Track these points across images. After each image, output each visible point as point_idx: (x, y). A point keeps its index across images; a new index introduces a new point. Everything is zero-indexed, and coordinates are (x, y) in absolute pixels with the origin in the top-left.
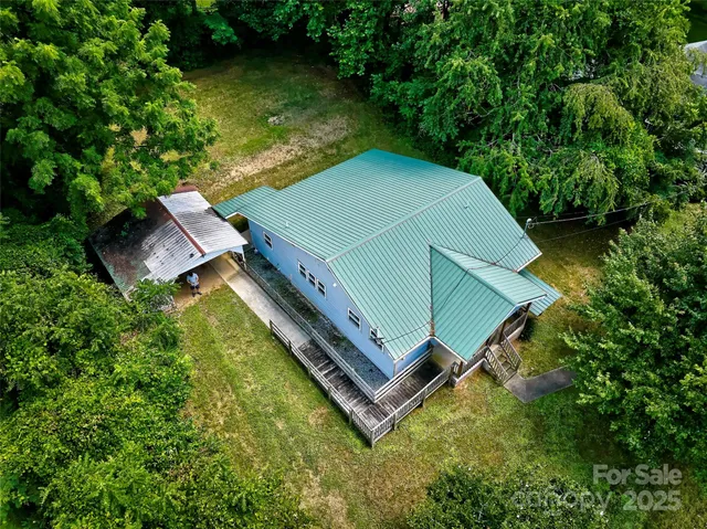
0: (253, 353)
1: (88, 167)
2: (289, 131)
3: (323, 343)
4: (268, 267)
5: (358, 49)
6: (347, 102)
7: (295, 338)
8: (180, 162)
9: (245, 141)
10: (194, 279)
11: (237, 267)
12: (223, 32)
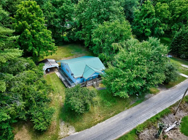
0: (56, 80)
1: (37, 50)
2: (74, 55)
3: (68, 80)
4: (63, 71)
5: (87, 42)
6: (86, 52)
7: (63, 79)
8: (51, 52)
9: (66, 55)
10: (49, 70)
11: (57, 71)
12: (66, 39)
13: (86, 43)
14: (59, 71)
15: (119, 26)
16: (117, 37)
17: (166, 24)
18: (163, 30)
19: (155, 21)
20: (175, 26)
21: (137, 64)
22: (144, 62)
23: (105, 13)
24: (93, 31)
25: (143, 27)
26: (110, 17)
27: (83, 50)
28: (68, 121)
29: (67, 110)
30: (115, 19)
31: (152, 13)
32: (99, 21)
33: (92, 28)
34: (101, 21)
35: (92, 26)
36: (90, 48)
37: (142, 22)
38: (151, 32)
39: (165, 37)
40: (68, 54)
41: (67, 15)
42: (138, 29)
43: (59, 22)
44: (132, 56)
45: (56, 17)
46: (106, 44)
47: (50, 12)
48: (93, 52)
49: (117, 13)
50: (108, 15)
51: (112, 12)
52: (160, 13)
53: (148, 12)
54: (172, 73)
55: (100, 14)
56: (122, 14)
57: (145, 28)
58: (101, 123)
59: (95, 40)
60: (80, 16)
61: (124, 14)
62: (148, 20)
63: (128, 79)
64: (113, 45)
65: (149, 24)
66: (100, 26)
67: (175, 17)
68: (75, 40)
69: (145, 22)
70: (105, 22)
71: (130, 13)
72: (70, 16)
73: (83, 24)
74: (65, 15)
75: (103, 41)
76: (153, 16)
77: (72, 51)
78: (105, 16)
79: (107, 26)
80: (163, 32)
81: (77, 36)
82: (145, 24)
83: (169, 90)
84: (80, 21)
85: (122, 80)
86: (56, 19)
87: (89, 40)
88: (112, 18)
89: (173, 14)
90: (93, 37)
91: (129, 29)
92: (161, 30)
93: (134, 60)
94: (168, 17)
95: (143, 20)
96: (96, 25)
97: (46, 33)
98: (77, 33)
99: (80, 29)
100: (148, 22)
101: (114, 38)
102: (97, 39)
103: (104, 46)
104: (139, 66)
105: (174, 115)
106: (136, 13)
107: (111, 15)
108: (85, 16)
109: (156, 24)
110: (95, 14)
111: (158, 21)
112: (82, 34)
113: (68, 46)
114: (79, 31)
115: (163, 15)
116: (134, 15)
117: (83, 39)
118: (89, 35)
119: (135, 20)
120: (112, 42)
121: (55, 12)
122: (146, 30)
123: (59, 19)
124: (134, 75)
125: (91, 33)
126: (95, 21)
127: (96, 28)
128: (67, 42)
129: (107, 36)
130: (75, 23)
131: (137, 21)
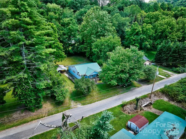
4: (70, 73)
9: (71, 63)
12: (71, 52)
13: (87, 54)
14: (67, 73)
15: (112, 40)
16: (110, 48)
17: (151, 40)
18: (149, 44)
19: (142, 37)
20: (158, 41)
21: (122, 62)
22: (126, 61)
23: (101, 31)
24: (93, 44)
25: (132, 42)
26: (106, 34)
27: (85, 60)
28: (76, 100)
29: (75, 95)
30: (109, 35)
31: (139, 31)
32: (97, 37)
33: (92, 42)
34: (98, 37)
35: (92, 41)
36: (90, 58)
37: (131, 38)
38: (139, 46)
39: (153, 51)
40: (73, 63)
41: (72, 33)
42: (129, 44)
43: (66, 38)
44: (118, 56)
45: (64, 34)
46: (102, 53)
47: (59, 31)
48: (93, 60)
49: (110, 31)
50: (104, 32)
51: (107, 30)
52: (145, 32)
53: (137, 31)
54: (150, 72)
55: (98, 32)
56: (115, 32)
57: (135, 43)
58: (98, 102)
59: (95, 50)
60: (83, 34)
61: (116, 32)
62: (137, 37)
63: (116, 71)
64: (107, 53)
65: (137, 40)
66: (98, 40)
67: (158, 34)
68: (78, 53)
69: (134, 38)
70: (101, 37)
71: (123, 32)
72: (75, 34)
73: (85, 40)
74: (71, 33)
75: (101, 51)
76: (141, 34)
77: (76, 61)
78: (102, 33)
79: (103, 40)
80: (149, 46)
81: (80, 49)
82: (134, 40)
83: (149, 85)
84: (82, 38)
85: (112, 72)
86: (64, 36)
87: (89, 52)
88: (107, 35)
89: (156, 32)
90: (93, 48)
91: (119, 42)
92: (147, 44)
93: (119, 59)
94: (153, 34)
95: (132, 37)
96: (95, 39)
97: (59, 45)
98: (80, 47)
99: (83, 43)
100: (137, 38)
101: (108, 49)
102: (96, 49)
103: (101, 54)
104: (123, 63)
105: (150, 98)
106: (127, 32)
107: (106, 33)
108: (87, 33)
109: (142, 40)
110: (94, 32)
111: (144, 37)
112: (84, 47)
113: (72, 57)
114: (82, 45)
115: (148, 33)
116: (126, 33)
117: (85, 51)
118: (90, 48)
119: (127, 37)
120: (107, 52)
121: (64, 31)
122: (135, 44)
123: (67, 36)
124: (120, 69)
125: (91, 46)
126: (94, 37)
127: (95, 41)
128: (72, 54)
129: (103, 47)
130: (79, 39)
131: (128, 38)
